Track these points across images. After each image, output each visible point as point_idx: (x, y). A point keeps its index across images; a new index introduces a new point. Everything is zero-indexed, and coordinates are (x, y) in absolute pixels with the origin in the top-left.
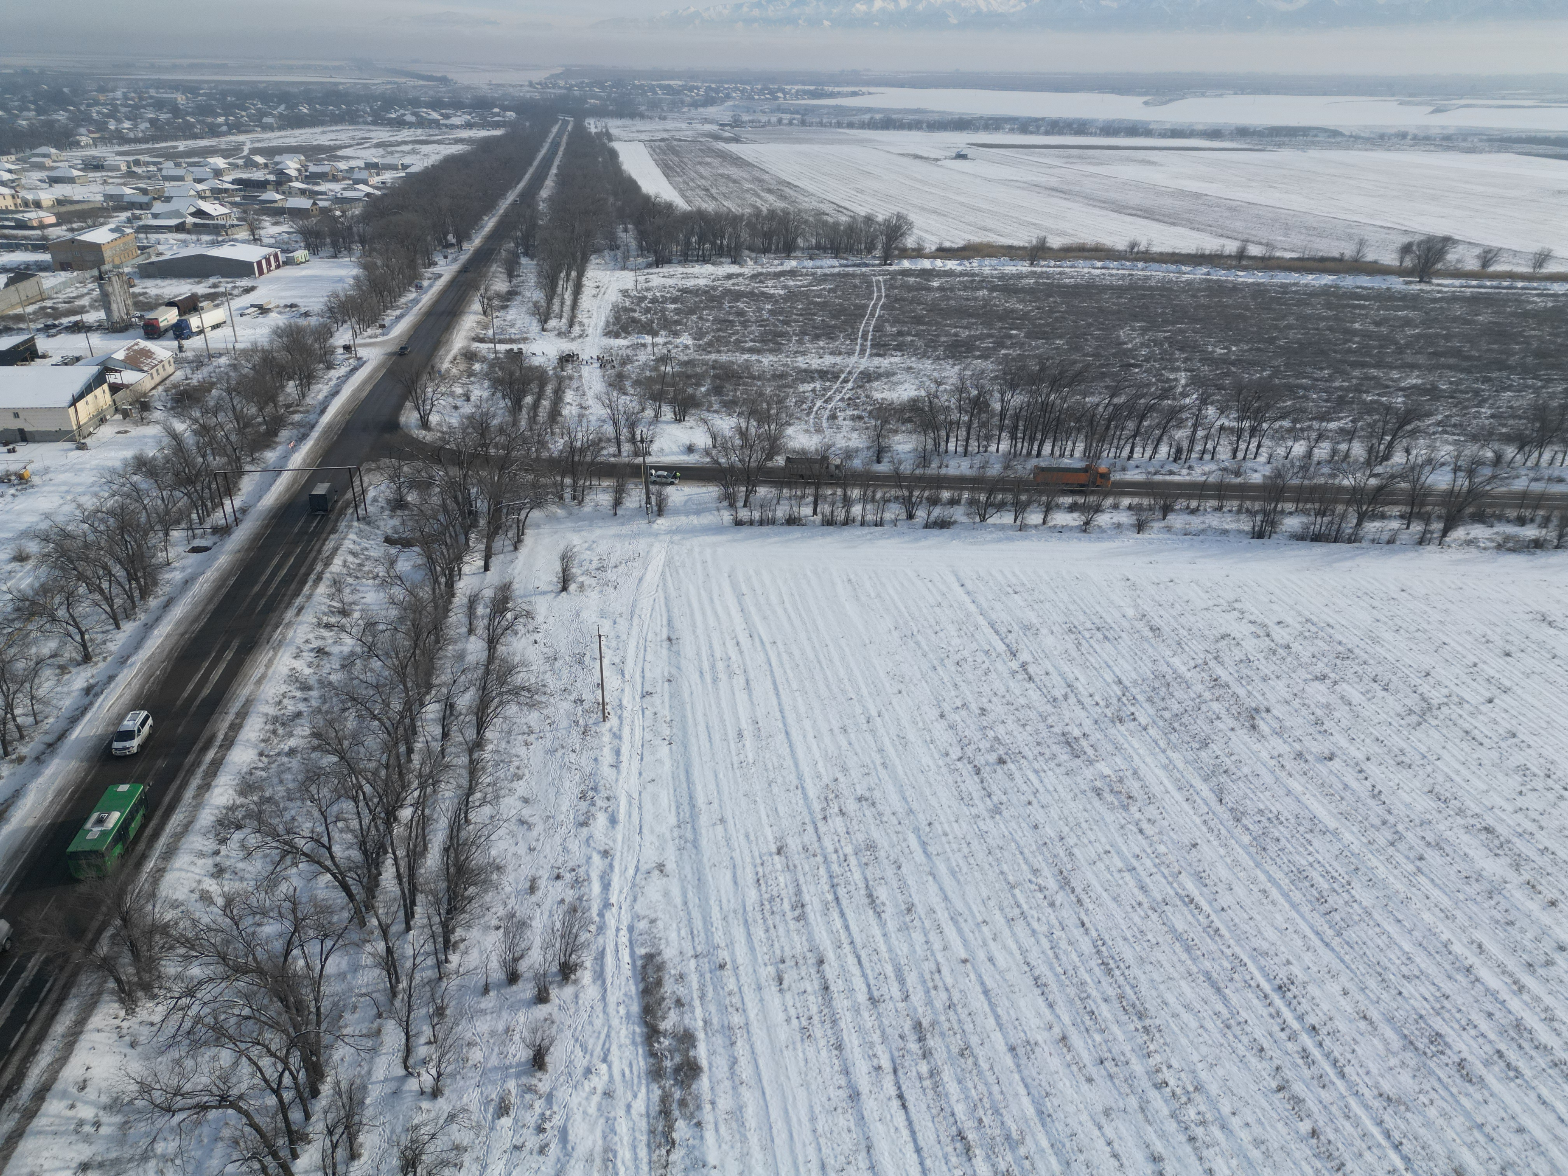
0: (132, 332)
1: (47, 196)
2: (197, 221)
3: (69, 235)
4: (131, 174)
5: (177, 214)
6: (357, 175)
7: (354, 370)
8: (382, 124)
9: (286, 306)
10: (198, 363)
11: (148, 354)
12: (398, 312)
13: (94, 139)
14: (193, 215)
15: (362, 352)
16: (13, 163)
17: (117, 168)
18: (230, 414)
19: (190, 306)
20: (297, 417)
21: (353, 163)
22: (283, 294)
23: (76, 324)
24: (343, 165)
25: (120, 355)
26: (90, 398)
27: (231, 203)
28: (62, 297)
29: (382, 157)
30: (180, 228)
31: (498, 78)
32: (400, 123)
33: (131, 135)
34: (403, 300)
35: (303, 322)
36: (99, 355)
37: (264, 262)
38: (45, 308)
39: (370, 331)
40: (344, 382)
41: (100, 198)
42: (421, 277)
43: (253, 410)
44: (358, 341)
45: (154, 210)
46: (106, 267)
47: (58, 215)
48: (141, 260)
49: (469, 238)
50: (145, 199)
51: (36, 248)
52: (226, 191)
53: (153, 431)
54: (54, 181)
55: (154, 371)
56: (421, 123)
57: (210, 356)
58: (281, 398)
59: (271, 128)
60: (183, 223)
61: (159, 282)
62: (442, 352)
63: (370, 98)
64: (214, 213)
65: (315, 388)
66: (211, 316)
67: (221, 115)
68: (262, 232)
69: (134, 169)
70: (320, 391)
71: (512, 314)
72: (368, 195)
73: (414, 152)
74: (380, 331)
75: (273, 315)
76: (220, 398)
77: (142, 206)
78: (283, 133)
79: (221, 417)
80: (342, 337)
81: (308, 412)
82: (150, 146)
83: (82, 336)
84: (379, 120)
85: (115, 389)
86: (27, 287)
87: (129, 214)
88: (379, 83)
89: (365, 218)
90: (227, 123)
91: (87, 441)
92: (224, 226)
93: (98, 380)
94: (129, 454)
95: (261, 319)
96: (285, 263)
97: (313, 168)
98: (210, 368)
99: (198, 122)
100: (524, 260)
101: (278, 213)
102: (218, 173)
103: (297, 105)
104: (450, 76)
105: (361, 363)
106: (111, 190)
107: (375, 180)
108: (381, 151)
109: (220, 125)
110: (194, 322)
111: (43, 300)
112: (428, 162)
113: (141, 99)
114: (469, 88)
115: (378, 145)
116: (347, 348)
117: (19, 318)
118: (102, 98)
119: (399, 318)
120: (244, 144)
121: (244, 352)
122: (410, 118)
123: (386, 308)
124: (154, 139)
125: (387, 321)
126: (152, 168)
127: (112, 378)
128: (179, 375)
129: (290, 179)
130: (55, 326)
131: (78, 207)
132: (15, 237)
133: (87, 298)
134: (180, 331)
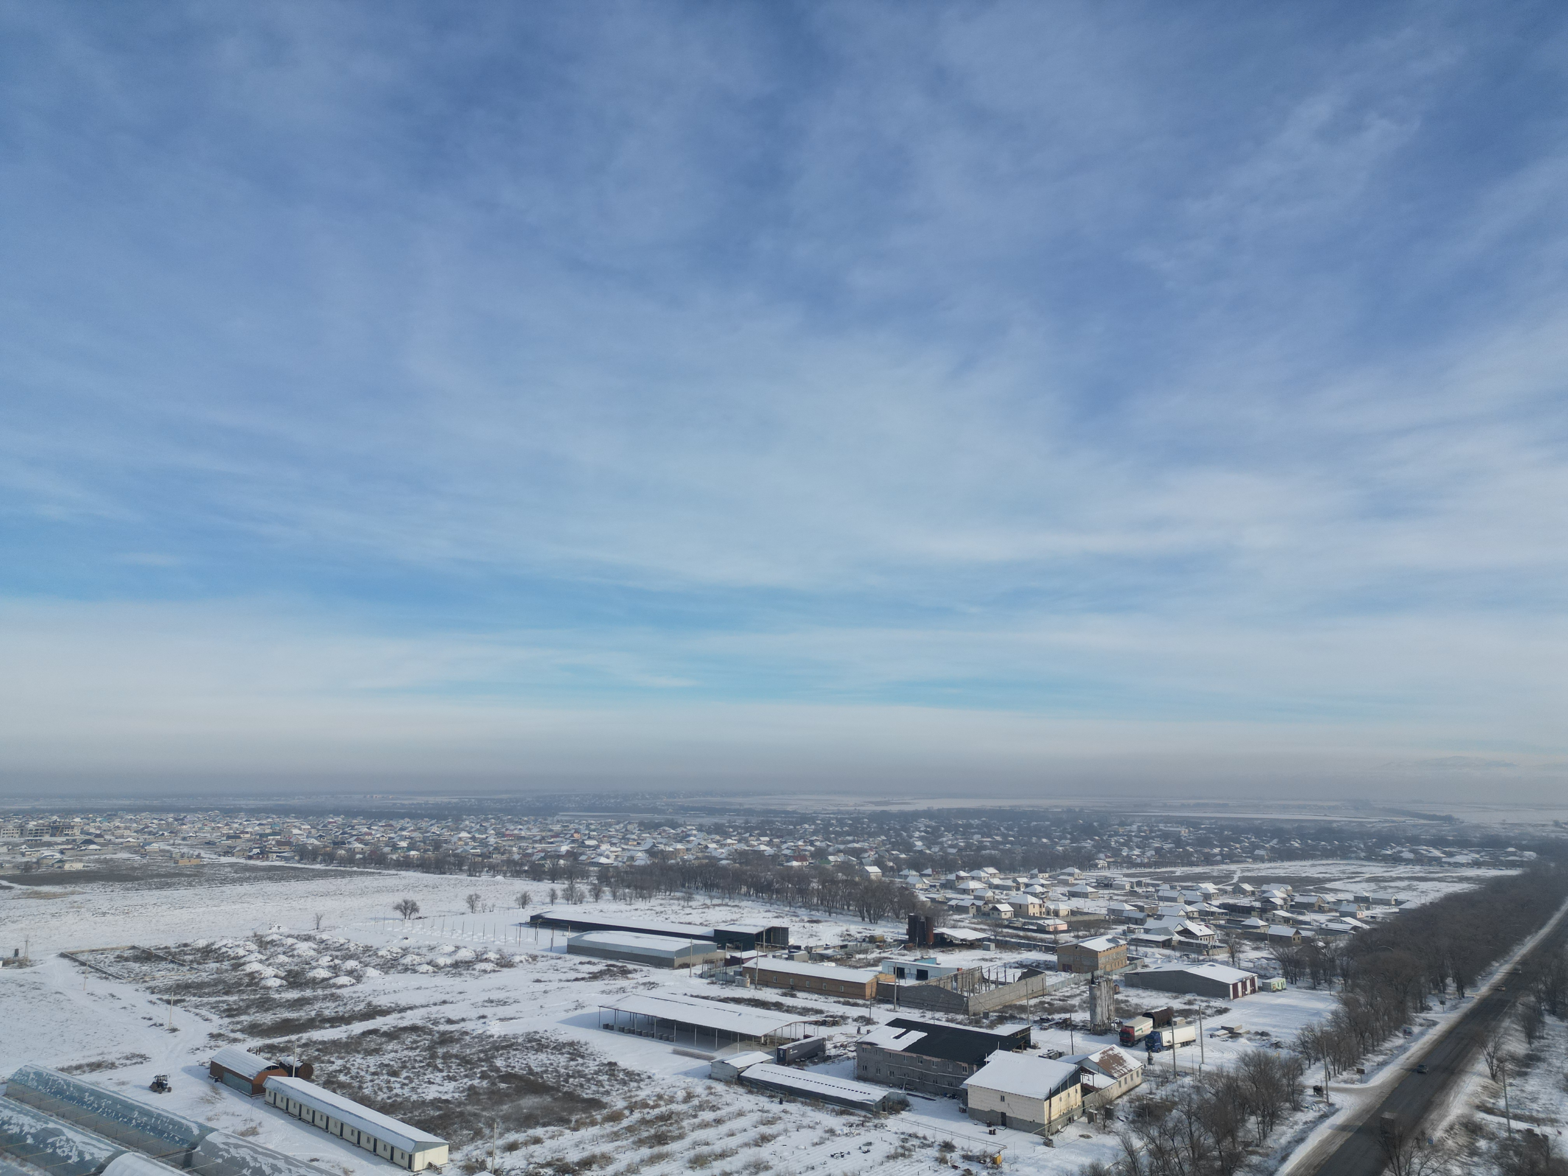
0: (1109, 1037)
1: (1064, 907)
2: (1182, 939)
3: (1075, 941)
4: (1133, 893)
5: (1165, 931)
6: (1345, 908)
7: (1324, 1117)
8: (1376, 860)
9: (1257, 1033)
10: (1164, 1078)
11: (1119, 1060)
12: (1380, 1058)
13: (1109, 863)
14: (1180, 933)
15: (1335, 1098)
16: (1046, 879)
17: (1122, 887)
18: (1187, 1140)
19: (1164, 1019)
20: (1255, 1159)
21: (1341, 896)
22: (1256, 1020)
23: (1065, 1020)
24: (1330, 897)
25: (1095, 1058)
26: (1063, 1094)
27: (1215, 925)
28: (1059, 994)
29: (1374, 891)
30: (1166, 944)
31: (1512, 818)
32: (1396, 860)
33: (1139, 860)
34: (1387, 1045)
35: (1272, 1053)
36: (1079, 1055)
37: (1240, 985)
38: (1044, 1003)
39: (1345, 1075)
40: (1311, 1129)
41: (1104, 911)
42: (1410, 1021)
43: (1210, 1141)
44: (1332, 1084)
45: (1146, 926)
46: (1098, 973)
47: (1070, 924)
48: (1128, 970)
49: (1473, 984)
50: (1140, 915)
51: (1048, 950)
52: (1213, 914)
53: (1112, 1141)
54: (1073, 895)
55: (1122, 1079)
56: (1420, 860)
57: (1176, 1074)
58: (1241, 1134)
59: (1262, 860)
60: (1170, 940)
61: (1140, 992)
62: (1434, 1116)
63: (1363, 835)
64: (1199, 934)
65: (1278, 1129)
66: (1182, 1032)
67: (1217, 846)
68: (1241, 956)
69: (1136, 889)
70: (1283, 1134)
71: (1533, 1084)
72: (1355, 928)
73: (1409, 888)
74: (1357, 1077)
75: (1243, 1041)
76: (1179, 1121)
77: (1137, 922)
78: (1273, 865)
79: (1178, 1142)
80: (1314, 1076)
81: (1267, 1155)
82: (1152, 870)
83: (1068, 1033)
84: (1372, 856)
85: (1086, 1090)
86: (1034, 983)
87: (1125, 927)
88: (1375, 822)
89: (1350, 951)
90: (1221, 854)
91: (1054, 1138)
92: (1206, 946)
93: (1074, 1079)
94: (1087, 1161)
95: (1230, 1043)
96: (1261, 989)
97: (1299, 899)
98: (1174, 1087)
99: (1196, 851)
100: (1549, 1020)
101: (1259, 938)
102: (1207, 897)
103: (1289, 840)
104: (1455, 816)
105: (1332, 1110)
106: (1114, 905)
107: (1364, 914)
108: (1373, 886)
109: (1215, 855)
110: (1166, 1036)
111: (1043, 995)
112: (1426, 900)
113: (1151, 831)
114: (1477, 827)
115: (1369, 880)
116: (1318, 1090)
117: (1023, 1009)
118: (1121, 830)
119: (1381, 1065)
120: (1234, 872)
121: (1209, 1075)
122: (1407, 855)
123: (1366, 1051)
124: (1157, 864)
125: (1367, 1066)
126: (1151, 889)
127: (1086, 1079)
128: (1144, 1088)
129: (1275, 907)
130: (1048, 1020)
131: (1086, 918)
132: (1035, 939)
133: (1078, 998)
134: (1152, 1043)
